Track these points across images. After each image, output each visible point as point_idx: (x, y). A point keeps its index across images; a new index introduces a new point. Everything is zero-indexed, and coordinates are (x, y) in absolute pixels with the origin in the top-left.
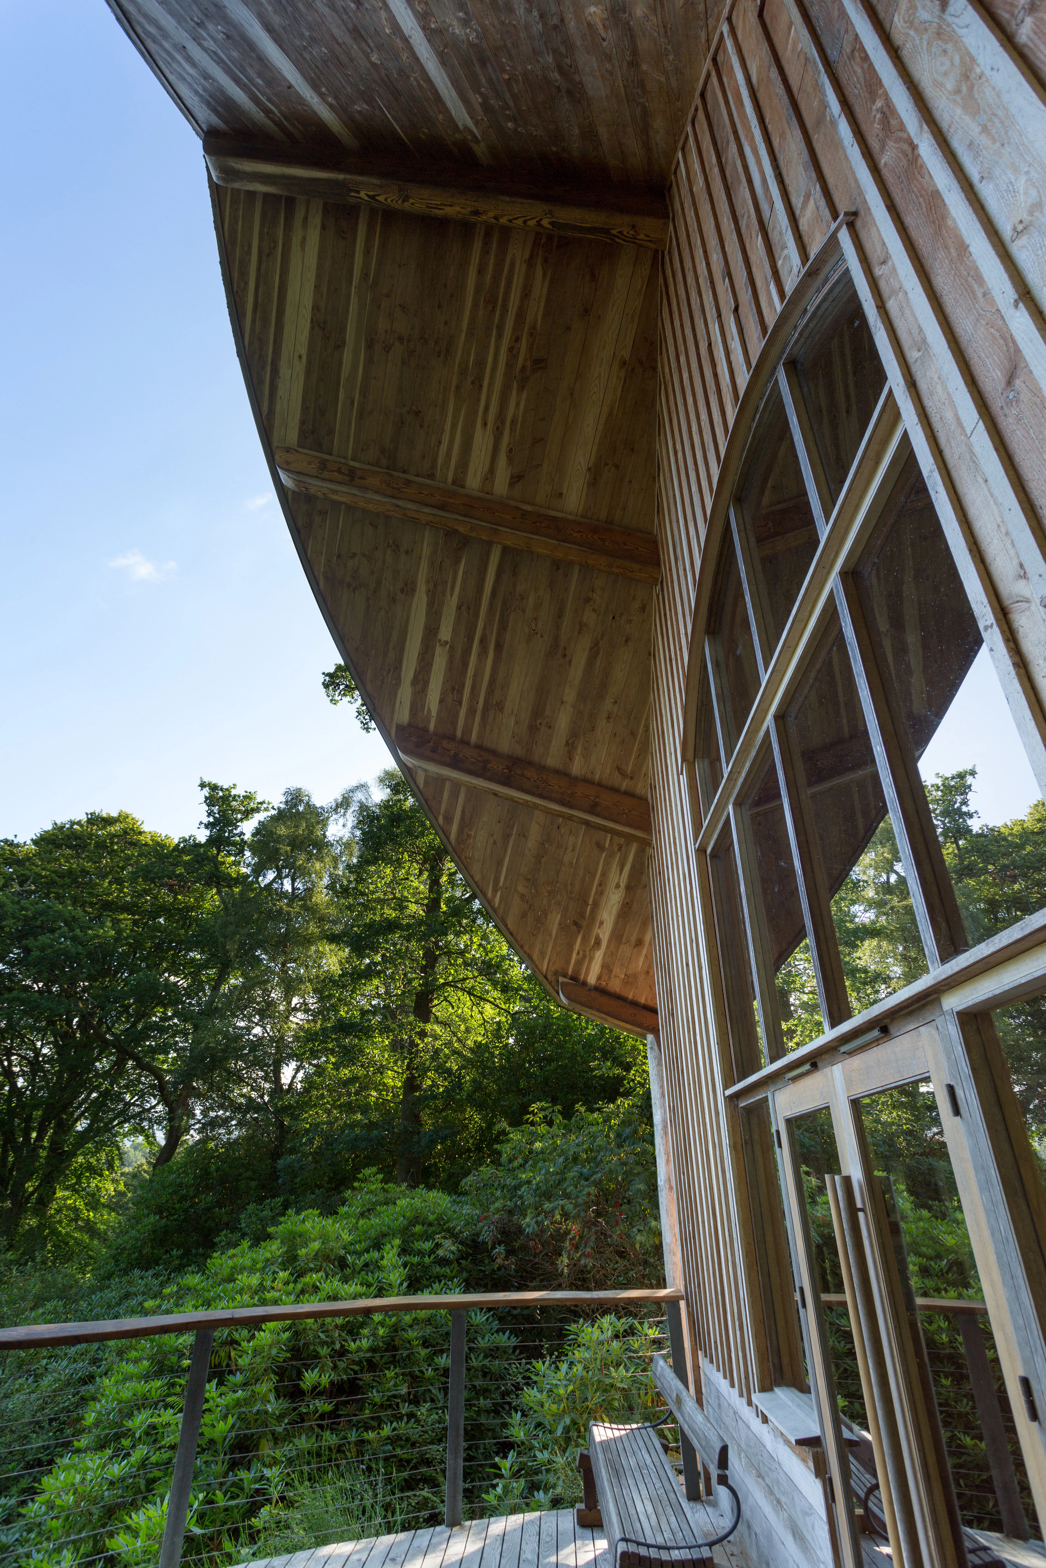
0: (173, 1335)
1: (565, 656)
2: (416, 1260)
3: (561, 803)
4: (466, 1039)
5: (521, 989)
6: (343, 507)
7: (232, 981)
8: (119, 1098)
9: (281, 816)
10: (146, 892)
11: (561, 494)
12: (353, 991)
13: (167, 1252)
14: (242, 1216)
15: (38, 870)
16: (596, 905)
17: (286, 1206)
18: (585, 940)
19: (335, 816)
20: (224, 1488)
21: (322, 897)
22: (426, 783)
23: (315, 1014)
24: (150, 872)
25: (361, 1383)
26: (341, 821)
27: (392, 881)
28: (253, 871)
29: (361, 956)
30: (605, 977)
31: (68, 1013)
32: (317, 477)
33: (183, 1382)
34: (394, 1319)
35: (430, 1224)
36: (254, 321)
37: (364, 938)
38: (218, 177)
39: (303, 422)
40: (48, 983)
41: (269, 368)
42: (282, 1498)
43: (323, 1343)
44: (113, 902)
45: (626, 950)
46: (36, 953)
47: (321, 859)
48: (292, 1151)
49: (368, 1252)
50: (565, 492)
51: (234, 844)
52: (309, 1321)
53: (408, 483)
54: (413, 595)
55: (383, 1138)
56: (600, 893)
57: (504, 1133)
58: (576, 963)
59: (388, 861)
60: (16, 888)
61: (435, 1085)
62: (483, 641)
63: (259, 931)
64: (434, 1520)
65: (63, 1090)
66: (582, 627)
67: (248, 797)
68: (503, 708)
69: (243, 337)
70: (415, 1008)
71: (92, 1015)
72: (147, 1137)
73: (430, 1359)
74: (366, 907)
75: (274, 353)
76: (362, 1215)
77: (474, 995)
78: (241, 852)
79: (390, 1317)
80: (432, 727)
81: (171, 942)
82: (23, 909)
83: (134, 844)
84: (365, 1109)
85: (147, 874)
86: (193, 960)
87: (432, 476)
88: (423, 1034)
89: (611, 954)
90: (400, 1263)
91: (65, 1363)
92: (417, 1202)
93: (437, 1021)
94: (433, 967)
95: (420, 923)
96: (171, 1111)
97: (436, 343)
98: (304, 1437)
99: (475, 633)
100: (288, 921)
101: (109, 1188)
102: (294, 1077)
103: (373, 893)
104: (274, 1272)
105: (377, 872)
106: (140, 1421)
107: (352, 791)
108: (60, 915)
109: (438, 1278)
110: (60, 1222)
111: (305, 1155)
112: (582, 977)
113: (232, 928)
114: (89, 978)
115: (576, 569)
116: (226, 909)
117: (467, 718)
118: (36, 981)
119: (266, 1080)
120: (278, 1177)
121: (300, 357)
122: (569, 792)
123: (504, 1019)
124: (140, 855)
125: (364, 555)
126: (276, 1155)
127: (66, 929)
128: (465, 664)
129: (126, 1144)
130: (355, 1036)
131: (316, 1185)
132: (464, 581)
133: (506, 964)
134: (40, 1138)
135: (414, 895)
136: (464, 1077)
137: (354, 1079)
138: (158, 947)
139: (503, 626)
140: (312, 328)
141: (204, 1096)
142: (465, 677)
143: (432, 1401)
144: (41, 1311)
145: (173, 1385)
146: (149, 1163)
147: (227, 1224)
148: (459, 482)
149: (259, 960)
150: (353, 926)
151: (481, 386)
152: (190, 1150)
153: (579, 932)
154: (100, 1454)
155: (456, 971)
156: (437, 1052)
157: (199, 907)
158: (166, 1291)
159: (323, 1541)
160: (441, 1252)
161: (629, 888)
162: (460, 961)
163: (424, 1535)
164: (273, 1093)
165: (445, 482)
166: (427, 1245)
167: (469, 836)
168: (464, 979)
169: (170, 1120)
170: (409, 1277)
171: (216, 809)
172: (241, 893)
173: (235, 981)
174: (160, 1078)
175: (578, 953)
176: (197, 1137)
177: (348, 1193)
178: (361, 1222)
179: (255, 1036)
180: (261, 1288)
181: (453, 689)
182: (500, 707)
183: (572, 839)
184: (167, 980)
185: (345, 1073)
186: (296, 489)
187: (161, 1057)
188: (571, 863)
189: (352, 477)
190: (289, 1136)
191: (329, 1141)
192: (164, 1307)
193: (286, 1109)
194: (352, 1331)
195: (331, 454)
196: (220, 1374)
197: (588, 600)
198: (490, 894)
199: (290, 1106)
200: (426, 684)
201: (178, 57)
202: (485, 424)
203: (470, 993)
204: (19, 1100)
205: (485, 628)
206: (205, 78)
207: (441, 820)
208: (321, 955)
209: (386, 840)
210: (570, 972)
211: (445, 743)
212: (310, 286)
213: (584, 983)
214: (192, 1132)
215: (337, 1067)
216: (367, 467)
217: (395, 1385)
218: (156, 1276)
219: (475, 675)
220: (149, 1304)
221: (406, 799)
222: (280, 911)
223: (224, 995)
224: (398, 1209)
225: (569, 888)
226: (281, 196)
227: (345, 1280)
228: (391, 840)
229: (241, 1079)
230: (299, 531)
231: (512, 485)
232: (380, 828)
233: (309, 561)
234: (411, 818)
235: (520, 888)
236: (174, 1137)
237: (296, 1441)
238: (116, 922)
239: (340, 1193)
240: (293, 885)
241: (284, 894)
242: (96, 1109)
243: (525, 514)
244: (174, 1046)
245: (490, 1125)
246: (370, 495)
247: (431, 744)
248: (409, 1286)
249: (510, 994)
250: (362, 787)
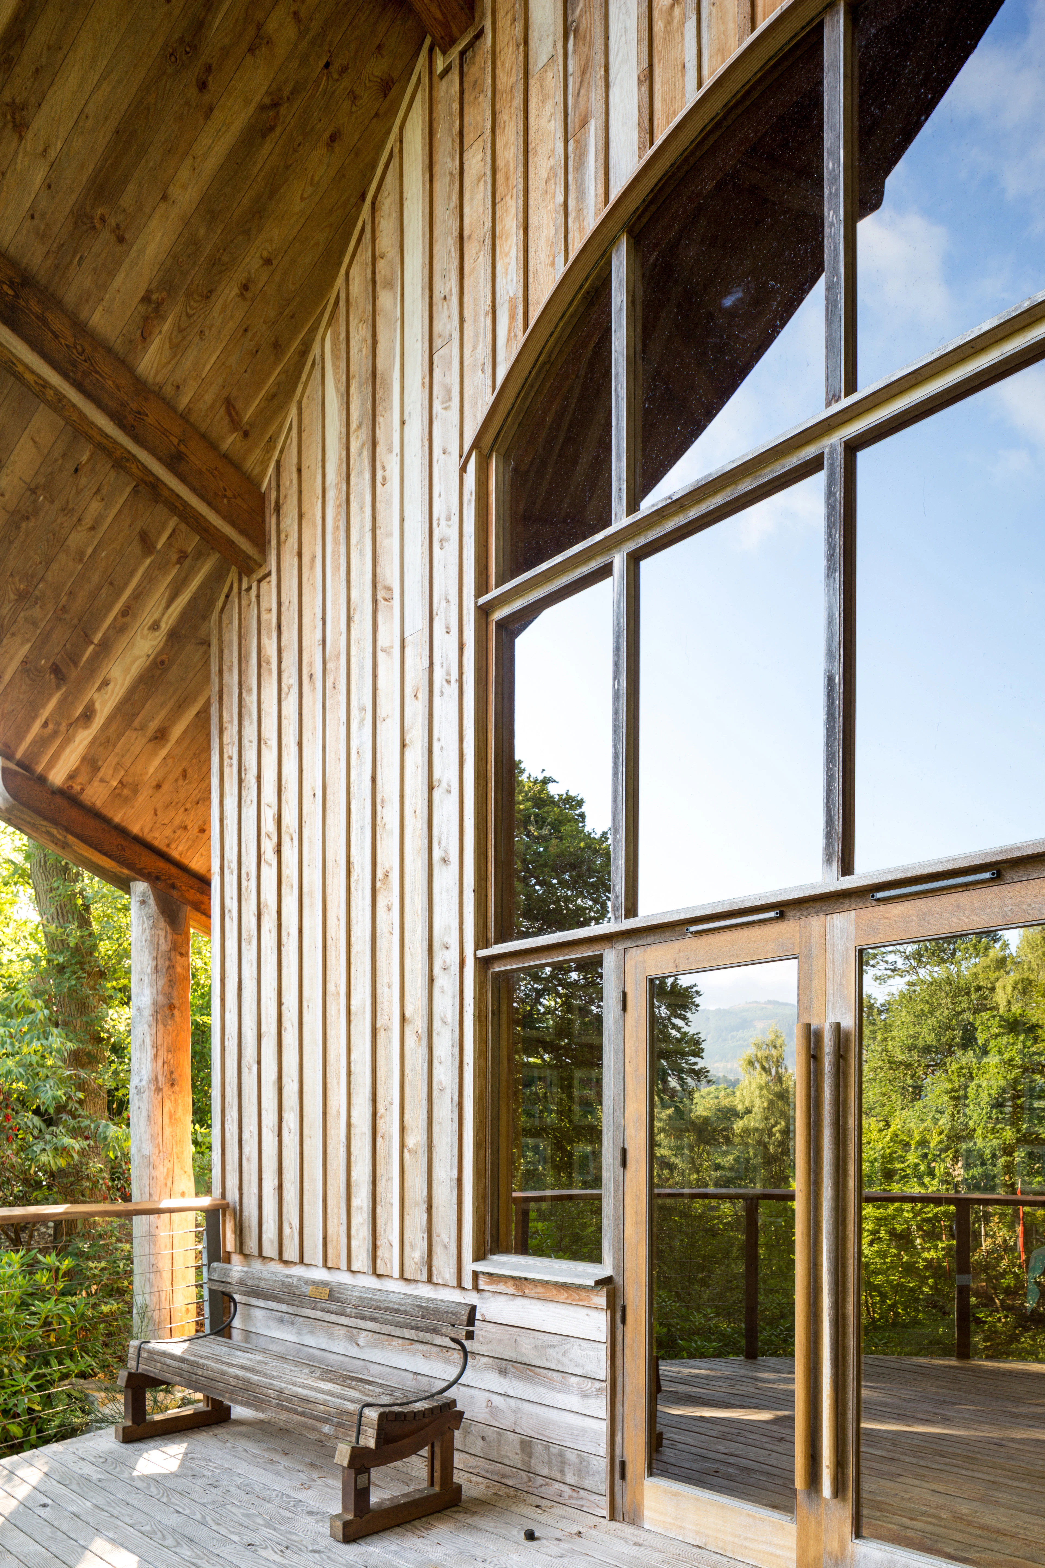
16: (105, 647)
18: (64, 705)
30: (82, 779)
45: (134, 741)
56: (119, 629)
58: (34, 742)
89: (103, 741)
112: (39, 769)
153: (58, 688)
161: (173, 635)
175: (45, 725)
183: (95, 506)
188: (81, 554)
210: (19, 755)
213: (42, 780)
225: (64, 599)
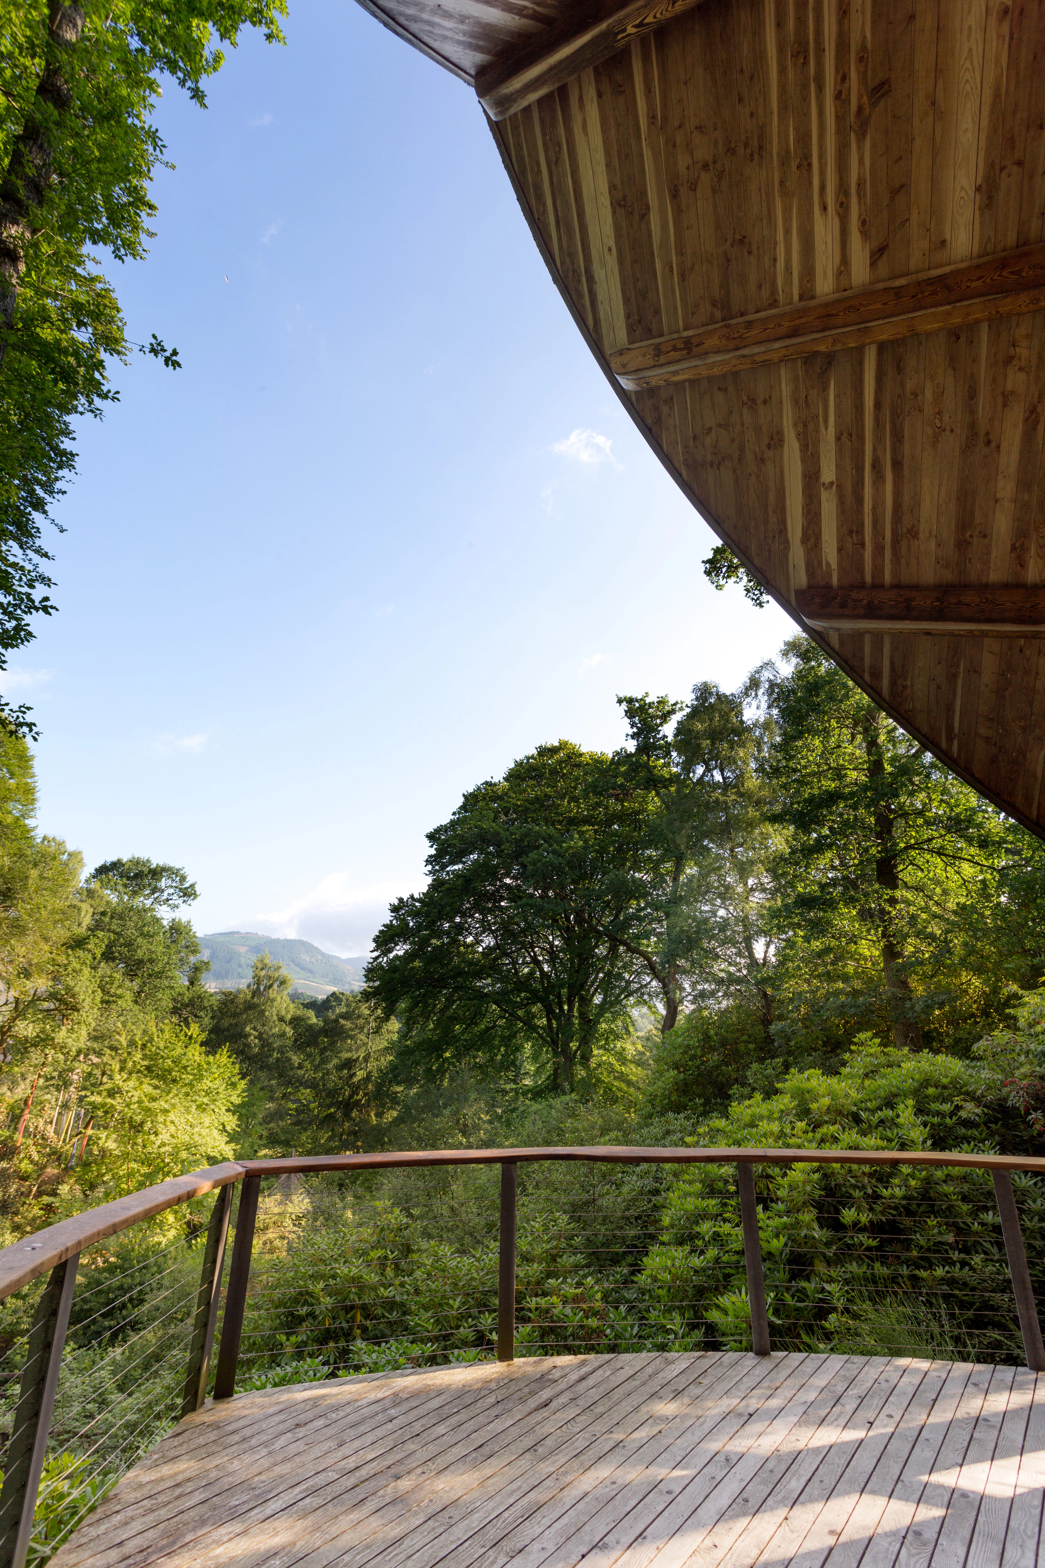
0: (715, 1165)
1: (989, 443)
2: (936, 1120)
3: (1020, 621)
4: (945, 902)
5: (1006, 842)
6: (687, 384)
7: (688, 871)
8: (619, 977)
9: (695, 713)
10: (599, 804)
11: (943, 242)
12: (807, 866)
13: (690, 1100)
14: (748, 1073)
15: (514, 801)
17: (787, 1067)
19: (749, 700)
20: (791, 1292)
21: (753, 782)
22: (842, 643)
23: (774, 893)
24: (596, 787)
25: (902, 1226)
26: (754, 703)
27: (823, 753)
28: (682, 769)
29: (808, 832)
31: (565, 911)
32: (655, 366)
33: (733, 1203)
34: (924, 1173)
35: (945, 1087)
36: (560, 239)
37: (807, 814)
38: (496, 114)
39: (628, 316)
40: (545, 890)
41: (584, 279)
42: (847, 1310)
43: (855, 1187)
44: (575, 818)
46: (530, 868)
47: (743, 745)
48: (781, 1018)
49: (881, 1110)
50: (948, 236)
51: (660, 747)
52: (834, 1165)
53: (749, 324)
54: (782, 446)
55: (871, 1004)
57: (1016, 996)
59: (814, 732)
60: (503, 818)
61: (918, 950)
62: (876, 466)
63: (703, 822)
64: (1012, 1361)
65: (577, 972)
66: (1006, 399)
67: (662, 702)
68: (917, 533)
69: (554, 261)
70: (879, 876)
71: (583, 911)
72: (650, 1008)
73: (974, 1214)
74: (801, 782)
75: (585, 260)
76: (866, 1075)
77: (946, 855)
78: (668, 754)
79: (920, 1171)
80: (835, 581)
81: (628, 844)
82: (512, 834)
83: (578, 766)
84: (846, 978)
85: (594, 789)
86: (650, 857)
87: (774, 304)
88: (893, 901)
90: (919, 1122)
91: (635, 1178)
92: (925, 1066)
93: (906, 886)
94: (889, 832)
95: (865, 788)
96: (665, 986)
97: (746, 146)
98: (854, 1263)
99: (863, 460)
100: (726, 809)
101: (631, 1048)
102: (766, 952)
103: (805, 767)
104: (791, 1122)
105: (806, 746)
106: (706, 1228)
107: (757, 672)
108: (539, 835)
109: (967, 1139)
110: (602, 1073)
111: (793, 1021)
113: (677, 824)
114: (574, 882)
115: (985, 326)
116: (668, 808)
117: (874, 558)
118: (535, 889)
119: (740, 956)
120: (773, 1041)
121: (610, 250)
122: (1028, 605)
123: (989, 877)
124: (586, 774)
125: (720, 426)
126: (766, 1022)
127: (546, 845)
128: (859, 499)
129: (635, 1013)
130: (820, 909)
131: (811, 1048)
132: (838, 406)
133: (979, 818)
134: (571, 1009)
135: (850, 762)
136: (951, 941)
137: (828, 950)
138: (619, 849)
139: (898, 438)
140: (614, 212)
141: (689, 972)
142: (862, 513)
143: (985, 1253)
144: (607, 1138)
145: (725, 1205)
146: (656, 1028)
147: (736, 1080)
148: (807, 294)
149: (708, 850)
150: (792, 804)
151: (810, 165)
152: (689, 1018)
154: (680, 1248)
155: (917, 832)
156: (913, 918)
157: (645, 810)
158: (701, 1130)
159: (898, 1353)
160: (963, 1114)
162: (920, 821)
163: (1006, 1373)
164: (749, 967)
165: (791, 303)
166: (946, 1107)
167: (905, 687)
168: (930, 840)
169: (666, 993)
170: (932, 1136)
171: (637, 720)
172: (678, 791)
173: (691, 870)
174: (648, 959)
176: (692, 1007)
177: (846, 1056)
178: (867, 1082)
179: (721, 917)
180: (782, 1135)
181: (851, 532)
182: (913, 533)
184: (633, 877)
185: (816, 945)
186: (639, 389)
187: (645, 942)
189: (689, 348)
190: (775, 1005)
191: (816, 1008)
192: (701, 1143)
193: (765, 981)
194: (883, 1179)
195: (662, 335)
196: (766, 1201)
197: (1009, 360)
198: (944, 745)
199: (769, 978)
200: (818, 537)
201: (437, 20)
202: (825, 208)
203: (939, 854)
204: (549, 982)
205: (875, 449)
206: (462, 22)
207: (867, 677)
208: (766, 837)
209: (807, 711)
211: (854, 595)
212: (601, 169)
214: (685, 1003)
215: (807, 939)
216: (701, 330)
217: (940, 1233)
218: (687, 1118)
219: (874, 508)
220: (688, 1139)
221: (820, 665)
222: (717, 801)
223: (684, 884)
224: (904, 1072)
226: (552, 92)
227: (864, 1134)
228: (813, 710)
229: (718, 956)
230: (650, 430)
231: (873, 264)
232: (798, 701)
233: (667, 456)
234: (830, 682)
235: (983, 731)
236: (672, 1008)
237: (847, 1265)
238: (581, 833)
239: (837, 1055)
240: (722, 775)
241: (716, 785)
242: (606, 986)
243: (898, 292)
244: (653, 932)
245: (996, 990)
246: (712, 359)
247: (838, 600)
248: (933, 1145)
249: (991, 848)
250: (768, 665)
